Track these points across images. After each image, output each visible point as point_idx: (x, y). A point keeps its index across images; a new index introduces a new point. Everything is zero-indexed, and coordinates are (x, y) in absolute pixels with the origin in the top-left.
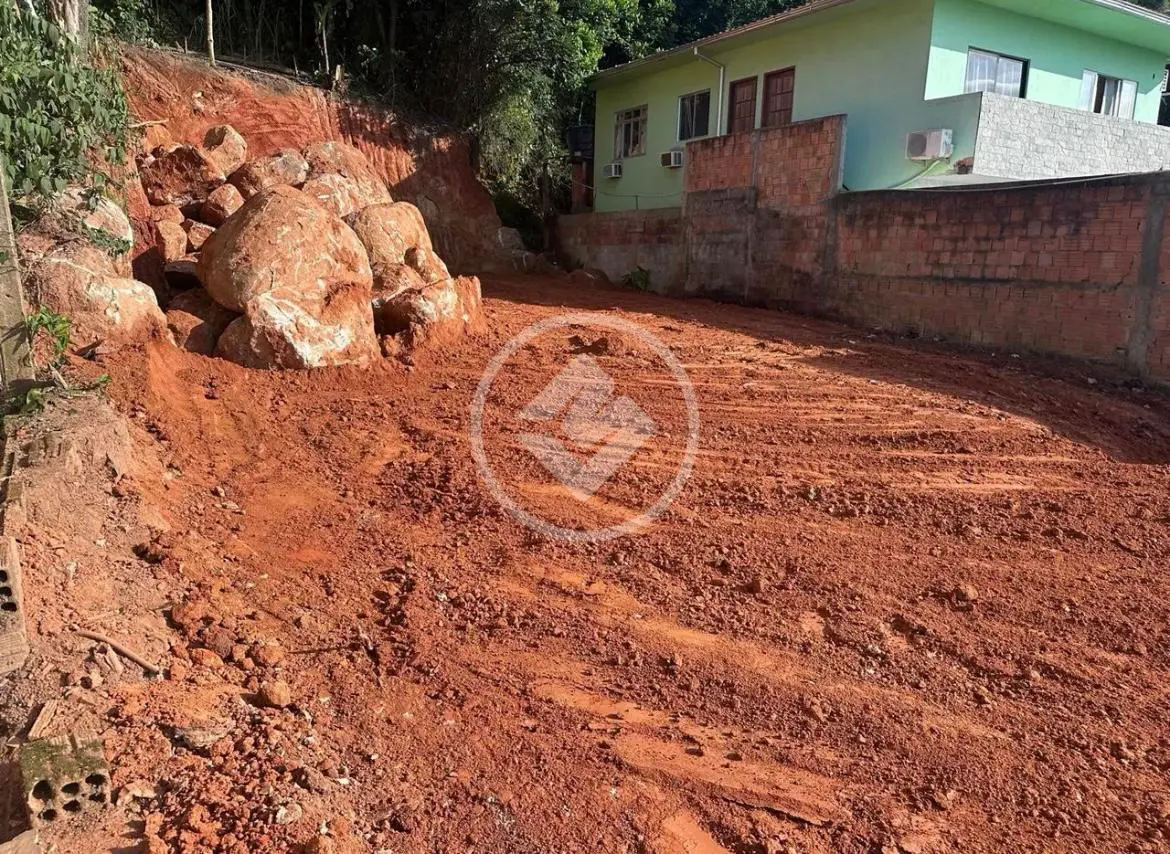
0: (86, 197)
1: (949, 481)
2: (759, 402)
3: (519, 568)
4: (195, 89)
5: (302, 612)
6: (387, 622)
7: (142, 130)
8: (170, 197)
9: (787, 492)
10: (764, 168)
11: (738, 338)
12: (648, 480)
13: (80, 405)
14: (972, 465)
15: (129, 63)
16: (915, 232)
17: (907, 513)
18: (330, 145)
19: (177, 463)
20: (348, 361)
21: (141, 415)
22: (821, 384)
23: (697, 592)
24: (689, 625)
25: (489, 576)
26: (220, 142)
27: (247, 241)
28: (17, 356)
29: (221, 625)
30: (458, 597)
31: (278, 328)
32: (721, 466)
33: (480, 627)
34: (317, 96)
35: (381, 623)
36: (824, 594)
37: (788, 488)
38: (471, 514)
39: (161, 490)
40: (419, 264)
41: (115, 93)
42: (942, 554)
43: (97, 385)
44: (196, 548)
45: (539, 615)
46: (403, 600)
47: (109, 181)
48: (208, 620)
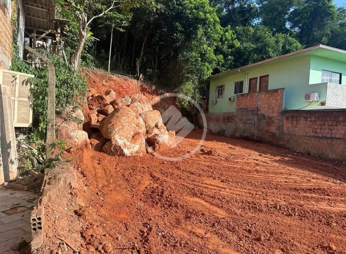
0: (73, 108)
1: (324, 206)
2: (260, 174)
3: (184, 226)
4: (104, 79)
5: (119, 235)
6: (143, 241)
7: (89, 91)
8: (94, 108)
9: (270, 206)
10: (260, 102)
11: (253, 152)
12: (225, 199)
13: (65, 167)
14: (331, 201)
15: (88, 73)
16: (308, 122)
17: (310, 216)
18: (138, 95)
19: (88, 184)
20: (137, 154)
21: (80, 169)
22: (280, 169)
23: (240, 239)
24: (238, 251)
25: (174, 228)
26: (109, 94)
27: (113, 121)
28: (51, 152)
29: (96, 238)
30: (165, 235)
31: (119, 144)
32: (248, 195)
33: (171, 245)
34: (135, 81)
35: (141, 241)
36: (283, 243)
37: (270, 205)
38: (170, 206)
39: (83, 192)
40: (159, 127)
41: (84, 82)
42: (323, 232)
43: (70, 161)
44: (91, 212)
45: (190, 243)
46: (148, 234)
47: (80, 104)
48: (92, 236)
